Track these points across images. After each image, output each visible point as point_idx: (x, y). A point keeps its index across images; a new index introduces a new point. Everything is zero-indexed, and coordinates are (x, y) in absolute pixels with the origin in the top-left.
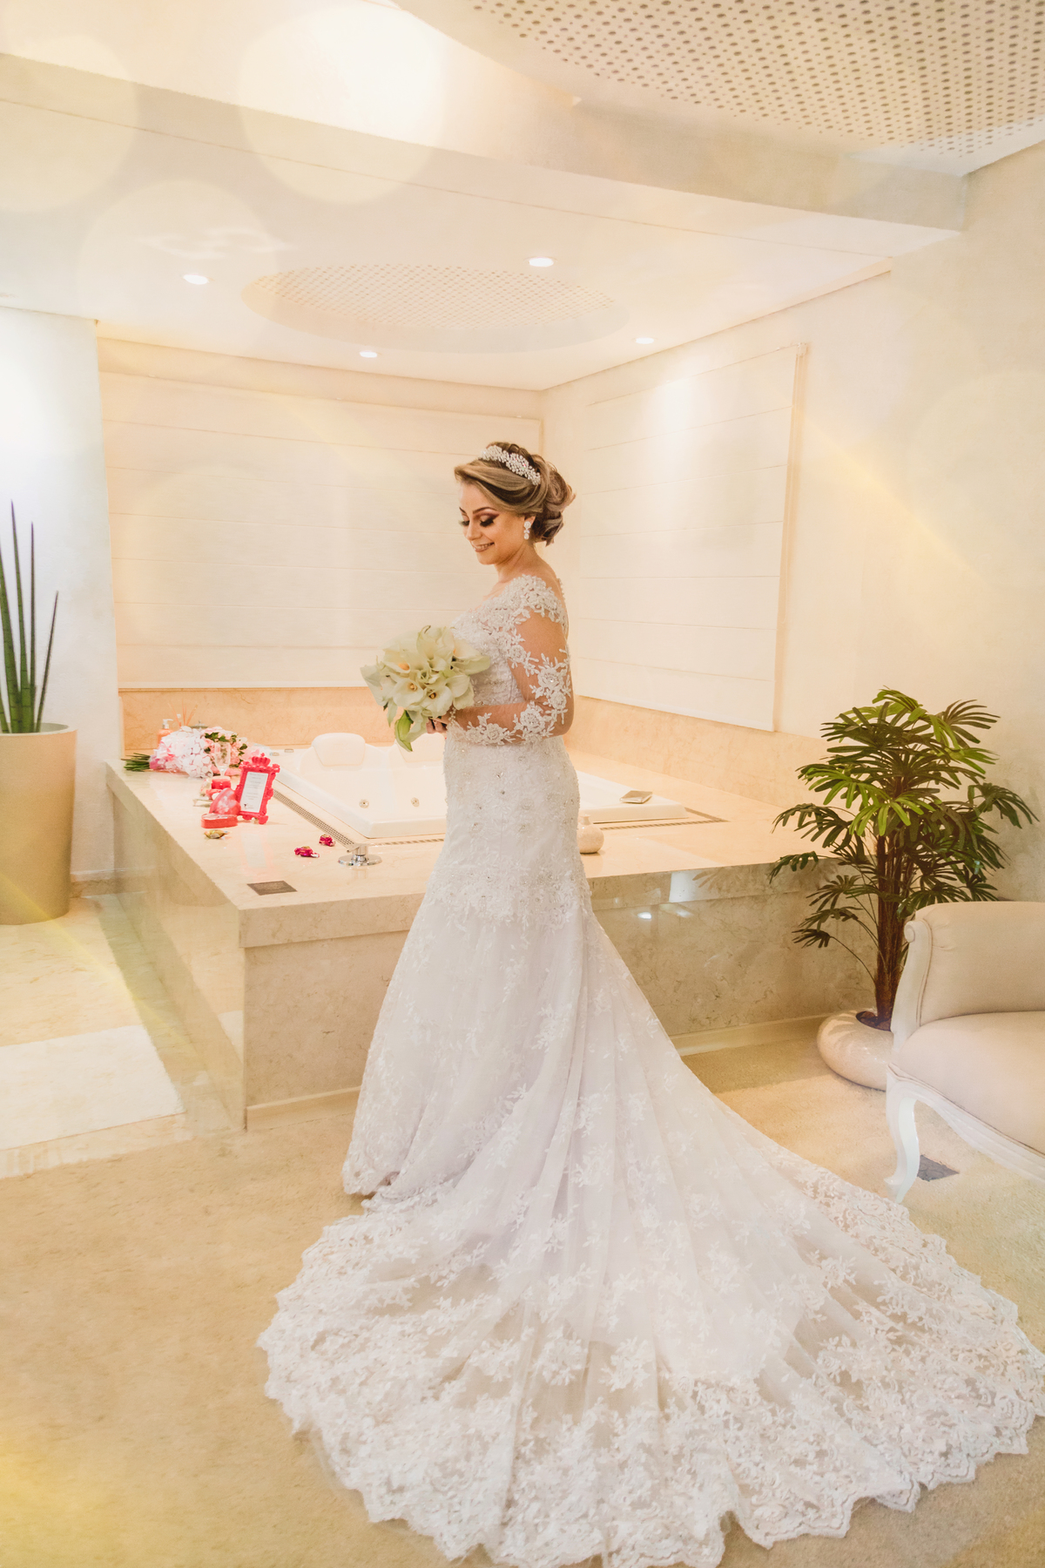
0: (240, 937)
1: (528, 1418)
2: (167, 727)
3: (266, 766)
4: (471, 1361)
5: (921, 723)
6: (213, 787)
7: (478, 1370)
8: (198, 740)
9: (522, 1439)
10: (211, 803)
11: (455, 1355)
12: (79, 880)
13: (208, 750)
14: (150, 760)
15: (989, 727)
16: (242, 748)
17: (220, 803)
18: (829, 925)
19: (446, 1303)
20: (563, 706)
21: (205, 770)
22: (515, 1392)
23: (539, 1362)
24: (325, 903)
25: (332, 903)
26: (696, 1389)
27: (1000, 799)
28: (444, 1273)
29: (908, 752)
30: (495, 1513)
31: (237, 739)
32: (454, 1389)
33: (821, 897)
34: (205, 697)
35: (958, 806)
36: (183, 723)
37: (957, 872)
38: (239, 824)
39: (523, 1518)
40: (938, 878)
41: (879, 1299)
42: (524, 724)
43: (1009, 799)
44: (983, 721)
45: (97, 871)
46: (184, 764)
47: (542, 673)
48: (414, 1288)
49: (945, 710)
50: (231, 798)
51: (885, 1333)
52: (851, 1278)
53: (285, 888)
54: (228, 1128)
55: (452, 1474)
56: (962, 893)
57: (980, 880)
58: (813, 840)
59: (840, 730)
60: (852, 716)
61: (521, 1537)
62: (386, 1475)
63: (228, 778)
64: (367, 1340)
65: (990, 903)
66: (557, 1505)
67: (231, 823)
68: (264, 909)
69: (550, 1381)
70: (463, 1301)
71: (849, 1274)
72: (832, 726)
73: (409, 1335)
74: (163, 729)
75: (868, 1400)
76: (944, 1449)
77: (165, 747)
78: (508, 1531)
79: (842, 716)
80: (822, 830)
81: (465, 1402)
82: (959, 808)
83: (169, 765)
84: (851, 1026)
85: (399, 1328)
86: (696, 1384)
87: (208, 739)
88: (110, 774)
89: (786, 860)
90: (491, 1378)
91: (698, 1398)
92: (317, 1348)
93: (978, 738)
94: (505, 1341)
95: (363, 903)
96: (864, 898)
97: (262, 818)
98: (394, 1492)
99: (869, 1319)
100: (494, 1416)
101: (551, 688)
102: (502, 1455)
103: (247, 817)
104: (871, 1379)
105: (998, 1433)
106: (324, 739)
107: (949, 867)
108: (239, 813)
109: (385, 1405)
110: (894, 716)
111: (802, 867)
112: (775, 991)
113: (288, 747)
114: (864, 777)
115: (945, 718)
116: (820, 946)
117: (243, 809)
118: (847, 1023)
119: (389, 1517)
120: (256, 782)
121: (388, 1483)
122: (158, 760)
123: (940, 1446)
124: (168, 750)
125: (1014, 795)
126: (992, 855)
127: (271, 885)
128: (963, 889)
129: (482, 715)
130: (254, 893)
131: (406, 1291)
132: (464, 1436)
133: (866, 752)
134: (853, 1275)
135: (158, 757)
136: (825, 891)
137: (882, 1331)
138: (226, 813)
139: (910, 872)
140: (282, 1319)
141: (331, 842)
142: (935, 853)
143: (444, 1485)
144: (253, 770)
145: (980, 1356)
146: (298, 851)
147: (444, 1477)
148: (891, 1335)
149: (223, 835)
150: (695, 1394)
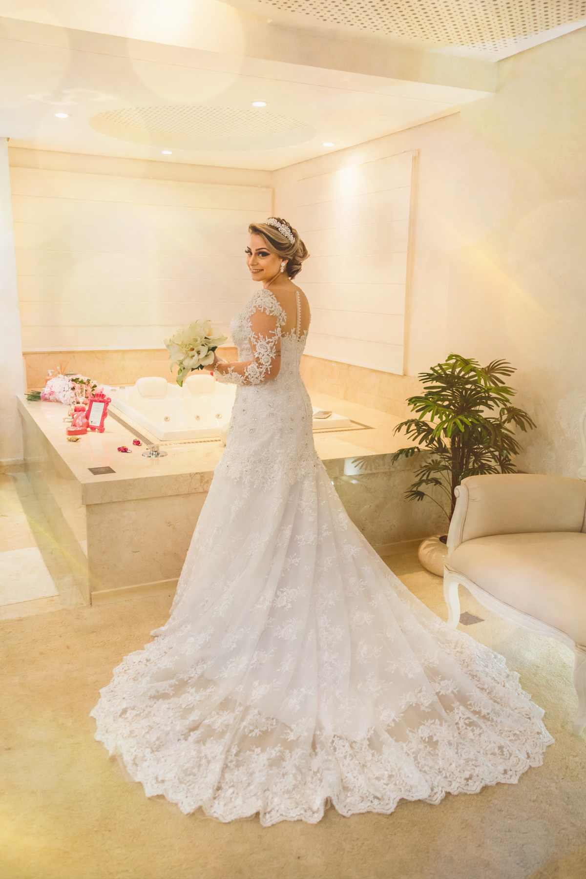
0: (83, 499)
1: (234, 751)
2: (51, 374)
3: (103, 398)
4: (205, 721)
5: (473, 373)
6: (75, 411)
7: (209, 726)
8: (68, 383)
9: (229, 760)
10: (73, 420)
11: (196, 718)
12: (5, 464)
13: (73, 389)
14: (41, 395)
15: (510, 375)
16: (93, 387)
17: (77, 421)
18: (423, 488)
19: (193, 690)
20: (269, 363)
21: (72, 400)
22: (228, 737)
23: (244, 724)
24: (131, 480)
25: (136, 479)
26: (334, 739)
27: (516, 416)
28: (192, 675)
29: (467, 390)
30: (209, 793)
31: (91, 382)
32: (194, 735)
33: (421, 472)
34: (74, 356)
35: (494, 420)
36: (60, 372)
37: (494, 457)
38: (88, 433)
39: (224, 795)
40: (482, 461)
41: (468, 703)
42: (249, 373)
43: (522, 416)
44: (507, 372)
45: (14, 459)
46: (60, 396)
47: (259, 345)
48: (175, 684)
49: (488, 365)
50: (83, 418)
51: (464, 719)
52: (455, 691)
53: (109, 470)
54: (82, 604)
55: (190, 775)
56: (495, 469)
57: (507, 461)
58: (414, 440)
59: (430, 377)
60: (437, 368)
61: (222, 803)
62: (155, 775)
63: (84, 405)
64: (150, 712)
65: (512, 475)
66: (244, 789)
67: (84, 432)
68: (96, 483)
69: (248, 735)
70: (202, 689)
71: (455, 689)
72: (426, 374)
73: (172, 709)
74: (48, 376)
75: (439, 750)
76: (468, 776)
77: (49, 387)
78: (216, 802)
79: (432, 368)
80: (419, 434)
81: (201, 741)
82: (495, 421)
83: (51, 398)
84: (436, 544)
85: (167, 706)
86: (334, 737)
87: (73, 382)
88: (19, 403)
89: (401, 451)
90: (215, 730)
91: (334, 744)
92: (123, 716)
93: (504, 382)
94: (225, 711)
95: (153, 479)
96: (445, 472)
97: (101, 429)
98: (159, 783)
99: (457, 712)
100: (215, 749)
101: (262, 353)
102: (217, 767)
103: (93, 429)
104: (443, 740)
105: (505, 772)
106: (142, 381)
107: (489, 454)
108: (88, 426)
109: (157, 743)
110: (460, 368)
111: (411, 455)
112: (396, 526)
113: (123, 386)
114: (446, 403)
115: (488, 369)
116: (418, 500)
117: (90, 424)
118: (434, 542)
119: (155, 794)
120: (97, 408)
121: (157, 778)
122: (46, 394)
123: (467, 774)
124: (51, 389)
125: (526, 413)
126: (512, 446)
127: (102, 469)
128: (496, 467)
129: (230, 368)
130: (91, 473)
131: (171, 686)
132: (197, 757)
133: (444, 389)
134: (457, 689)
135: (45, 393)
136: (425, 469)
137: (463, 718)
138: (80, 427)
139: (468, 458)
140: (103, 701)
141: (139, 443)
142: (481, 446)
143: (185, 780)
144: (96, 401)
145: (515, 734)
146: (119, 449)
147: (186, 776)
148: (467, 722)
149: (78, 439)
150: (333, 741)
